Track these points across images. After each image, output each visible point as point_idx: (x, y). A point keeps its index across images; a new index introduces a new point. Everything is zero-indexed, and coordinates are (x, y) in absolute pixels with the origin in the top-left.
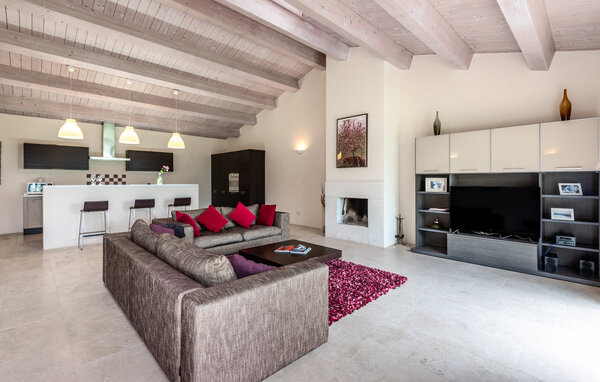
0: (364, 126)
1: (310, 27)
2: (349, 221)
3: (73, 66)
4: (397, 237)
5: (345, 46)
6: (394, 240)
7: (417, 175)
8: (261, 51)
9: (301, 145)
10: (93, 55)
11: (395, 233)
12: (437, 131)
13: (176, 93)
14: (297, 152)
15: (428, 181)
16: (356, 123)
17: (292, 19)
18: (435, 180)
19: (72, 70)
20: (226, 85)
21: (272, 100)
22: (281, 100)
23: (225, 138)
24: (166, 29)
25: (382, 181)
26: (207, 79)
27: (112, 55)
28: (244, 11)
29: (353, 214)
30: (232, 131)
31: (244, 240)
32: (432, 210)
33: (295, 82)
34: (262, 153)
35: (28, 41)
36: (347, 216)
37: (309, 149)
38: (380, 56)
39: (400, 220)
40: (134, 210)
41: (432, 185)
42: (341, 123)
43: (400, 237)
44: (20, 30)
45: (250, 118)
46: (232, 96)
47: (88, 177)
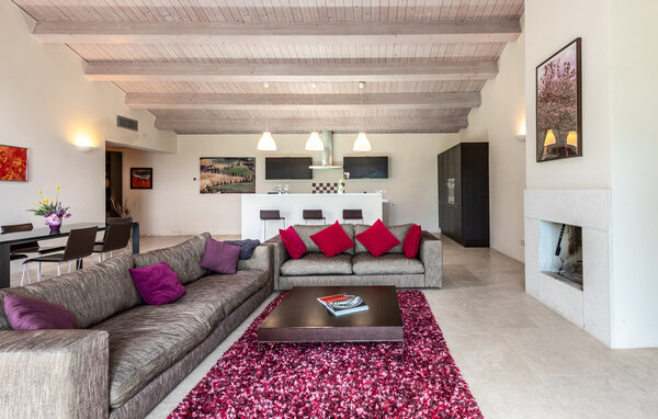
0: (573, 67)
3: (266, 81)
9: (522, 127)
10: (271, 66)
13: (361, 86)
14: (518, 137)
16: (562, 65)
19: (267, 86)
20: (413, 60)
24: (308, 16)
26: (386, 60)
27: (285, 61)
31: (353, 274)
35: (223, 69)
42: (542, 71)
46: (421, 72)
47: (314, 185)
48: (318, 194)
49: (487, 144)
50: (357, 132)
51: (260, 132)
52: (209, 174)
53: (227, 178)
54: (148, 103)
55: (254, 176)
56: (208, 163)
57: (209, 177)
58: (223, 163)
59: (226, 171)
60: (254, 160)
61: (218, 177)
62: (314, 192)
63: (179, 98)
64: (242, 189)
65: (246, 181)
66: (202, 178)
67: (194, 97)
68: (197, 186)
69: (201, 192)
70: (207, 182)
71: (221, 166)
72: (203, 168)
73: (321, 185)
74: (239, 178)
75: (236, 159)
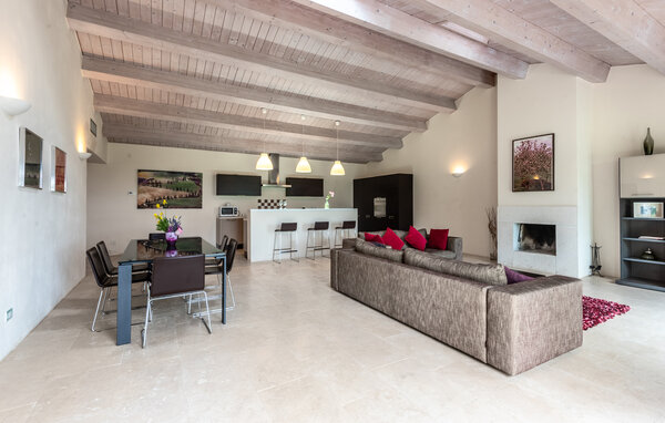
0: (549, 146)
1: (492, 52)
2: (526, 248)
3: (266, 109)
4: (591, 267)
5: (524, 65)
6: (589, 271)
7: (622, 200)
8: (425, 77)
9: (459, 168)
10: (285, 99)
11: (590, 264)
12: (648, 149)
13: (337, 124)
14: (453, 175)
15: (637, 206)
16: (538, 144)
17: (475, 47)
18: (646, 205)
21: (421, 123)
22: (432, 122)
23: (366, 163)
25: (576, 206)
28: (436, 48)
29: (530, 241)
30: (375, 156)
32: (642, 238)
33: (452, 102)
34: (410, 177)
36: (523, 244)
37: (469, 173)
38: (573, 73)
39: (595, 250)
40: (314, 232)
41: (642, 212)
42: (518, 144)
43: (596, 268)
44: (240, 84)
45: (395, 141)
47: (259, 201)
48: (263, 210)
49: (412, 175)
50: (334, 160)
51: (259, 154)
52: (149, 187)
53: (171, 192)
54: (125, 108)
55: (201, 191)
56: (148, 176)
57: (149, 191)
58: (166, 177)
59: (169, 186)
60: (200, 175)
61: (160, 191)
62: (259, 208)
63: (162, 108)
64: (187, 204)
65: (193, 196)
66: (139, 192)
67: (181, 111)
68: (133, 200)
69: (139, 207)
70: (147, 196)
71: (164, 180)
72: (140, 181)
73: (266, 201)
74: (184, 193)
75: (181, 173)
